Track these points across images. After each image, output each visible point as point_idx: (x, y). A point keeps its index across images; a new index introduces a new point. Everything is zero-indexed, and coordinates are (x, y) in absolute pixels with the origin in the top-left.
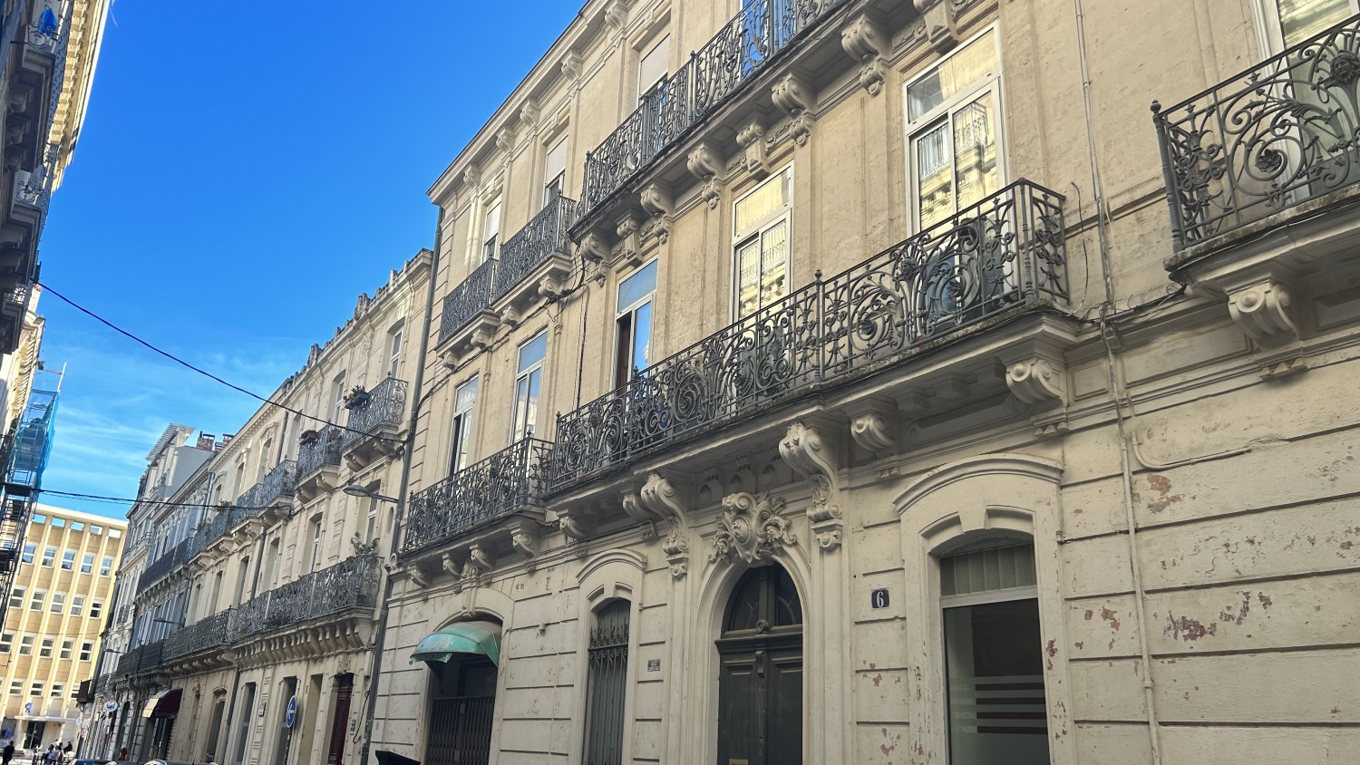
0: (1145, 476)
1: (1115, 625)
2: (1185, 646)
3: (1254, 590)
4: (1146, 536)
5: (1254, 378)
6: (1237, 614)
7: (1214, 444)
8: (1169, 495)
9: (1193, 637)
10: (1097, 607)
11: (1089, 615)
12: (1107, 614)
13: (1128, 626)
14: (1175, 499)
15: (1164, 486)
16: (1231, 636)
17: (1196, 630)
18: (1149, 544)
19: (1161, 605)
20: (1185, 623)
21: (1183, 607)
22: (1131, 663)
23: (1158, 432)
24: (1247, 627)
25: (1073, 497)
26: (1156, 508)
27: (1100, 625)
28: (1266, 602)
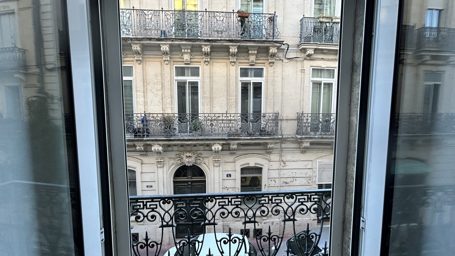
0: (282, 162)
1: (275, 182)
2: (285, 185)
3: (295, 179)
4: (281, 170)
5: (300, 152)
6: (292, 181)
7: (293, 159)
8: (285, 165)
9: (286, 184)
10: (273, 180)
11: (271, 181)
12: (274, 181)
13: (277, 182)
14: (286, 166)
15: (285, 164)
16: (291, 184)
17: (286, 183)
18: (282, 171)
19: (282, 180)
20: (285, 182)
21: (285, 180)
22: (277, 187)
23: (285, 156)
24: (293, 183)
25: (271, 163)
26: (284, 167)
27: (273, 182)
28: (296, 180)
